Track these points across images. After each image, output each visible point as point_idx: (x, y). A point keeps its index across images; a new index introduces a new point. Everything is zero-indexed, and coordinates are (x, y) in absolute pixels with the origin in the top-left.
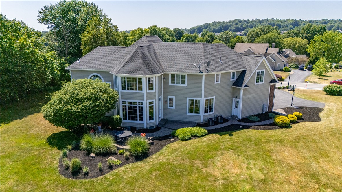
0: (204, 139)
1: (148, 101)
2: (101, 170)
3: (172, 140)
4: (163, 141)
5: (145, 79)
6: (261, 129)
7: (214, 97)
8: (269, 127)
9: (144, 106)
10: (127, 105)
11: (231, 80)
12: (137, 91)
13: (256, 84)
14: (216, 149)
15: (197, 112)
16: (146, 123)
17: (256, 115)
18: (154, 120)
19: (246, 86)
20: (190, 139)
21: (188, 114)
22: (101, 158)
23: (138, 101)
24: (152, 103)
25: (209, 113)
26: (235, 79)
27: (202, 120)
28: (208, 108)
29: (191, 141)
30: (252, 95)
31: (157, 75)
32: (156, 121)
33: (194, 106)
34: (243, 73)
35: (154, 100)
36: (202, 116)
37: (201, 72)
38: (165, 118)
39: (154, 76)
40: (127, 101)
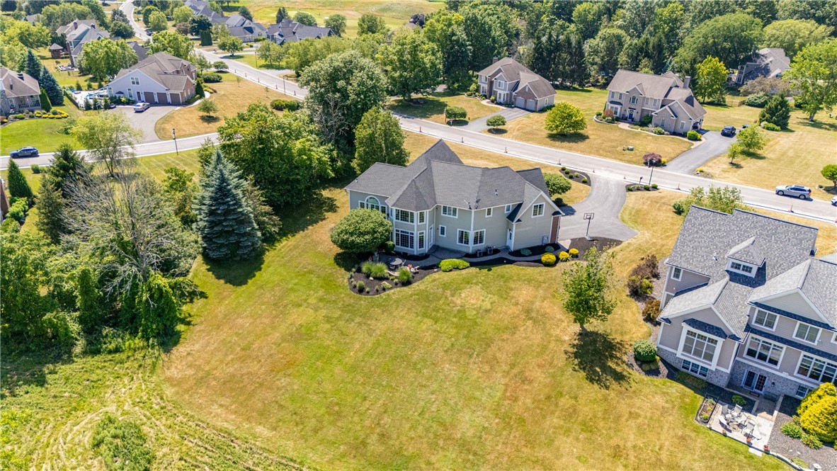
0: (464, 272)
1: (419, 232)
2: (377, 291)
3: (435, 270)
4: (427, 271)
5: (416, 214)
6: (523, 265)
7: (485, 230)
8: (533, 263)
9: (415, 236)
10: (400, 233)
11: (506, 212)
12: (409, 223)
13: (532, 217)
14: (468, 283)
15: (467, 242)
16: (416, 250)
17: (529, 248)
18: (424, 248)
19: (519, 220)
20: (451, 270)
21: (458, 243)
22: (377, 282)
23: (410, 232)
24: (423, 233)
25: (479, 245)
26: (510, 211)
27: (470, 251)
28: (479, 238)
29: (451, 273)
30: (527, 228)
31: (428, 211)
32: (426, 249)
33: (463, 238)
34: (520, 205)
35: (424, 231)
36: (471, 247)
37: (470, 208)
38: (437, 244)
39: (425, 211)
40: (400, 230)
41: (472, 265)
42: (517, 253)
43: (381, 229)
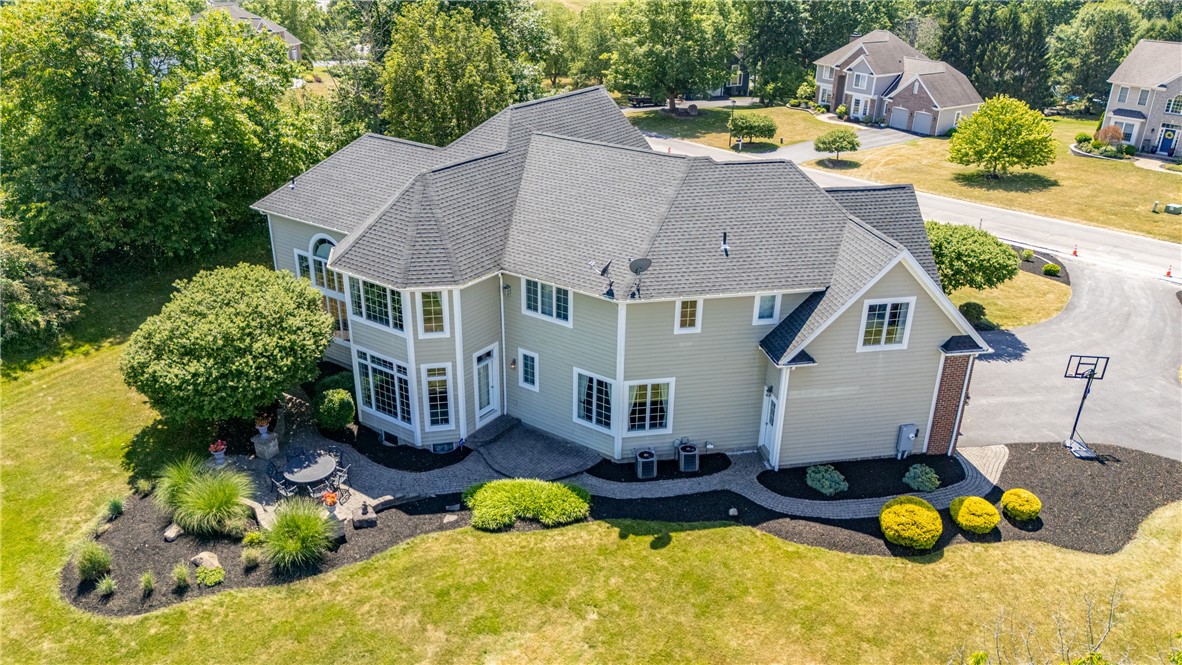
0: (553, 539)
1: (424, 368)
2: (148, 593)
3: (449, 518)
4: (415, 518)
5: (411, 298)
7: (672, 381)
9: (411, 378)
10: (368, 363)
11: (756, 321)
12: (391, 330)
13: (860, 348)
14: (543, 599)
15: (605, 420)
16: (419, 430)
18: (452, 426)
19: (803, 357)
20: (507, 528)
21: (576, 419)
22: (184, 546)
23: (396, 362)
24: (442, 371)
25: (648, 432)
26: (776, 321)
27: (616, 452)
28: (649, 411)
29: (504, 536)
30: (839, 391)
31: (456, 289)
32: (458, 428)
33: (596, 401)
34: (815, 298)
35: (448, 366)
36: (618, 439)
37: (610, 293)
39: (443, 289)
40: (370, 352)
41: (602, 509)
42: (792, 481)
43: (265, 342)
